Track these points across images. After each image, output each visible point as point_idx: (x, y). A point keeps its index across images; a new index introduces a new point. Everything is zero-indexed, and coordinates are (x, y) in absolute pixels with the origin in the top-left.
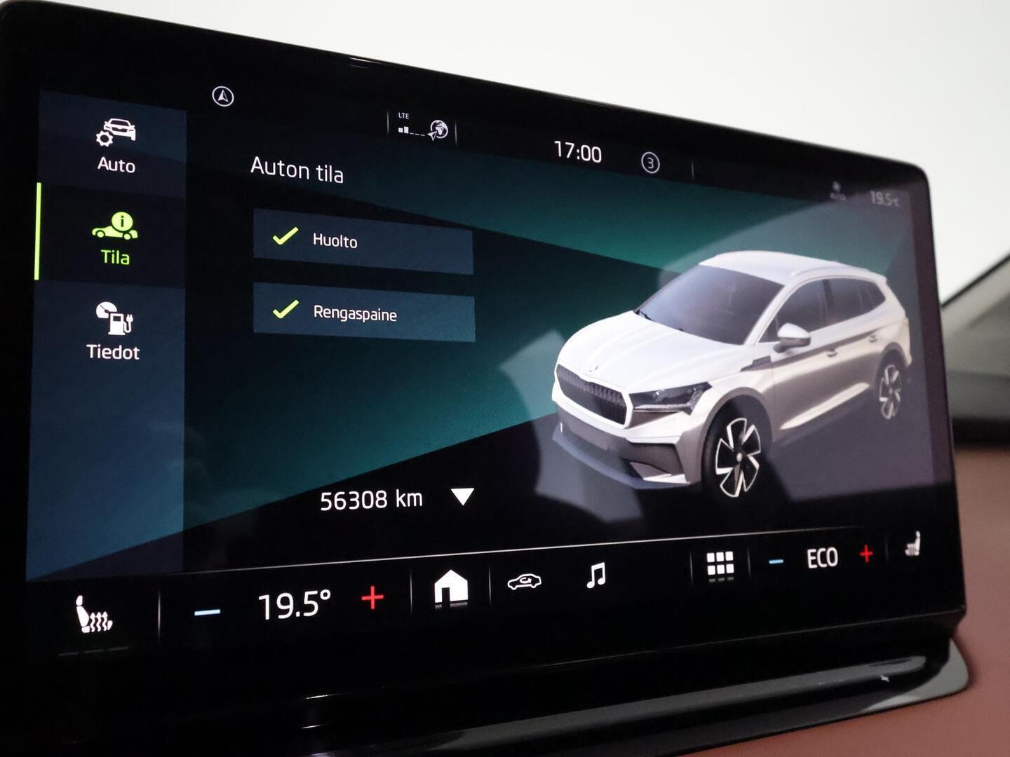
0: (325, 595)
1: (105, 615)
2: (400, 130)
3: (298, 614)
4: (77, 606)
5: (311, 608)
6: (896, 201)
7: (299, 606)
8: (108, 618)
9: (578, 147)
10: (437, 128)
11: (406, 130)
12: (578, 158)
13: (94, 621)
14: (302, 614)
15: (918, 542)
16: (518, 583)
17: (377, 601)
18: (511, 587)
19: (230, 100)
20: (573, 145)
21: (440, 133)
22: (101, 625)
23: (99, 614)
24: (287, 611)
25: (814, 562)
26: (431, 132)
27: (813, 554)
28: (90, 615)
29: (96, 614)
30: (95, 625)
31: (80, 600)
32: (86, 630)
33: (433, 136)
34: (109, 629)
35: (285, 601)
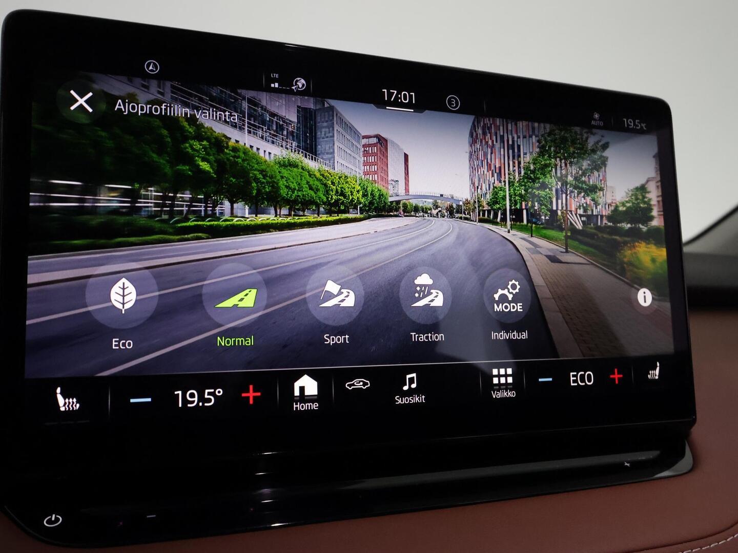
0: (219, 392)
1: (75, 400)
2: (272, 85)
3: (201, 404)
4: (57, 393)
5: (209, 400)
6: (643, 125)
7: (202, 398)
8: (76, 402)
9: (399, 93)
10: (298, 83)
11: (277, 85)
12: (400, 100)
13: (67, 404)
14: (203, 404)
15: (658, 369)
16: (353, 385)
17: (255, 398)
18: (348, 387)
19: (157, 69)
20: (396, 92)
21: (300, 86)
22: (72, 406)
23: (71, 400)
24: (193, 402)
25: (574, 381)
26: (294, 86)
27: (573, 376)
28: (65, 400)
29: (69, 399)
30: (68, 406)
31: (59, 390)
32: (62, 409)
33: (295, 88)
34: (77, 408)
35: (192, 395)
